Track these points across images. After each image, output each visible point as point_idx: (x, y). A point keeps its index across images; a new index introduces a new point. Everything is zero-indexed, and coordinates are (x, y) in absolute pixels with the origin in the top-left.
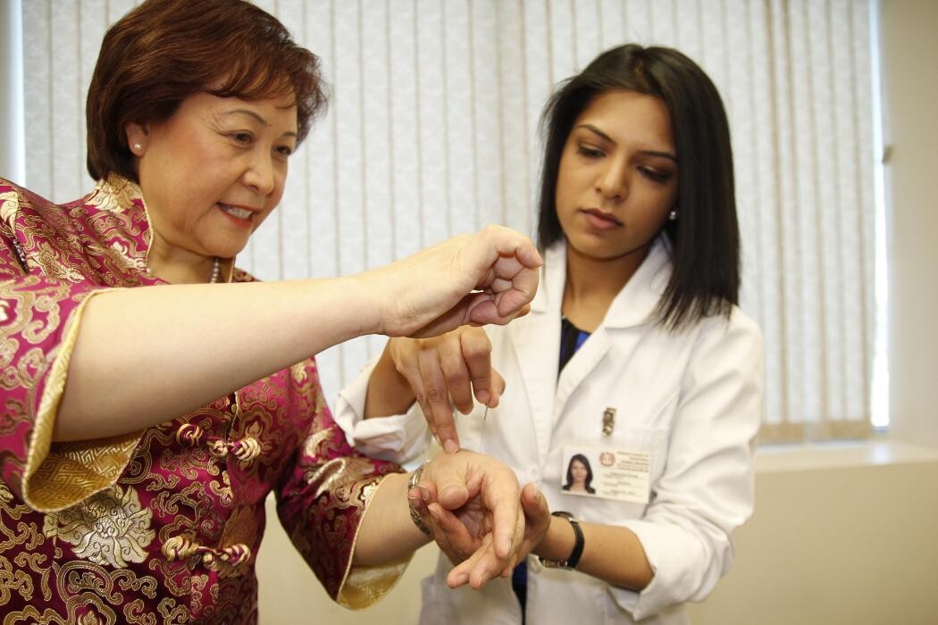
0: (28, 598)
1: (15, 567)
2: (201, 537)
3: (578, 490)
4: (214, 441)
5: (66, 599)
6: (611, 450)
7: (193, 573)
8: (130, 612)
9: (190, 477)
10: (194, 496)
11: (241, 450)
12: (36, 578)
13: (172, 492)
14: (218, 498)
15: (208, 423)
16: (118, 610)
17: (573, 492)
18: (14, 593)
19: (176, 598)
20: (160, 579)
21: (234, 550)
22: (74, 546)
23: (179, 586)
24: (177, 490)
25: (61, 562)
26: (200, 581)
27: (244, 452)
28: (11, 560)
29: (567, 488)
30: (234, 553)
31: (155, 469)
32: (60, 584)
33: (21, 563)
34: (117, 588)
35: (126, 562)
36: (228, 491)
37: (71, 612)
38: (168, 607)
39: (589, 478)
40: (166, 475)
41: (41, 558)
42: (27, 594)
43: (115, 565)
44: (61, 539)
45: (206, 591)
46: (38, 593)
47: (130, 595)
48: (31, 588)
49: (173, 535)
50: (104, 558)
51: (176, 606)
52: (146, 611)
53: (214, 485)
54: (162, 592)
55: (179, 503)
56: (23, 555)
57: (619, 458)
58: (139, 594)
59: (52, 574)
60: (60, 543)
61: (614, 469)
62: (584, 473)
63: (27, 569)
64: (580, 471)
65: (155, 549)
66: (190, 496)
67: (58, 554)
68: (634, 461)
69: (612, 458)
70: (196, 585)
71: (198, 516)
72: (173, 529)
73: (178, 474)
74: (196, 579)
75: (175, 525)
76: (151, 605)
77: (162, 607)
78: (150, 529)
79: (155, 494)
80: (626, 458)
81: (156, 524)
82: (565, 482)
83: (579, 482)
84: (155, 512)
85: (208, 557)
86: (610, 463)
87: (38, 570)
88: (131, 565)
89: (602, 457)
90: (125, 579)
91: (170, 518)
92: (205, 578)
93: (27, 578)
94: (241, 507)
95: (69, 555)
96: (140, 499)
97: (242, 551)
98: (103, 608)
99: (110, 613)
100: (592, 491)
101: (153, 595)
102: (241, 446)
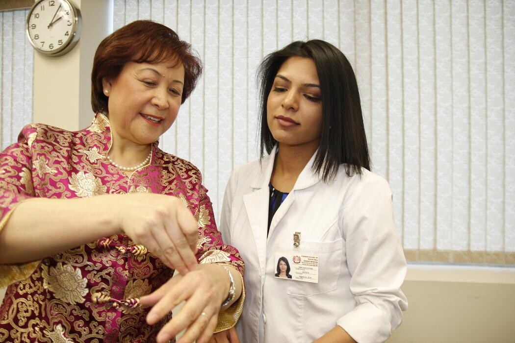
0: (37, 314)
1: (34, 300)
2: (112, 294)
3: (283, 276)
4: (119, 246)
5: (50, 317)
6: (299, 255)
7: (108, 311)
8: (77, 325)
9: (107, 265)
10: (109, 274)
11: (135, 251)
12: (40, 305)
13: (98, 271)
14: (121, 276)
15: (115, 238)
16: (72, 324)
17: (280, 277)
18: (33, 311)
19: (98, 322)
20: (91, 312)
21: (131, 301)
22: (54, 293)
23: (100, 316)
24: (101, 270)
25: (49, 300)
26: (112, 315)
27: (136, 252)
28: (32, 297)
29: (277, 275)
30: (131, 303)
31: (90, 260)
32: (48, 309)
33: (36, 299)
34: (71, 314)
35: (76, 302)
36: (127, 272)
37: (51, 323)
38: (94, 325)
39: (288, 270)
40: (95, 263)
41: (42, 297)
42: (37, 313)
43: (71, 303)
44: (49, 289)
45: (114, 320)
46: (40, 313)
47: (78, 318)
48: (38, 311)
49: (97, 291)
50: (67, 299)
51: (98, 326)
52: (84, 326)
53: (120, 269)
54: (92, 318)
55: (101, 277)
56: (37, 295)
57: (303, 259)
58: (81, 318)
59: (46, 305)
60: (49, 292)
61: (300, 265)
62: (286, 267)
63: (37, 302)
64: (284, 267)
65: (88, 297)
66: (106, 274)
67: (48, 297)
68: (310, 261)
69: (300, 259)
70: (109, 317)
71: (111, 284)
72: (98, 289)
73: (101, 263)
74: (109, 314)
75: (99, 287)
76: (87, 324)
77: (91, 325)
78: (86, 288)
79: (89, 272)
80: (306, 259)
81: (89, 286)
82: (276, 272)
83: (283, 272)
84: (89, 280)
85: (115, 304)
86: (298, 262)
87: (41, 303)
88: (78, 304)
89: (294, 259)
90: (75, 310)
91: (96, 284)
92: (114, 314)
93: (37, 306)
94: (134, 280)
95: (52, 298)
96: (82, 274)
97: (136, 302)
98: (65, 322)
99: (68, 325)
100: (290, 277)
101: (87, 319)
102: (134, 249)
